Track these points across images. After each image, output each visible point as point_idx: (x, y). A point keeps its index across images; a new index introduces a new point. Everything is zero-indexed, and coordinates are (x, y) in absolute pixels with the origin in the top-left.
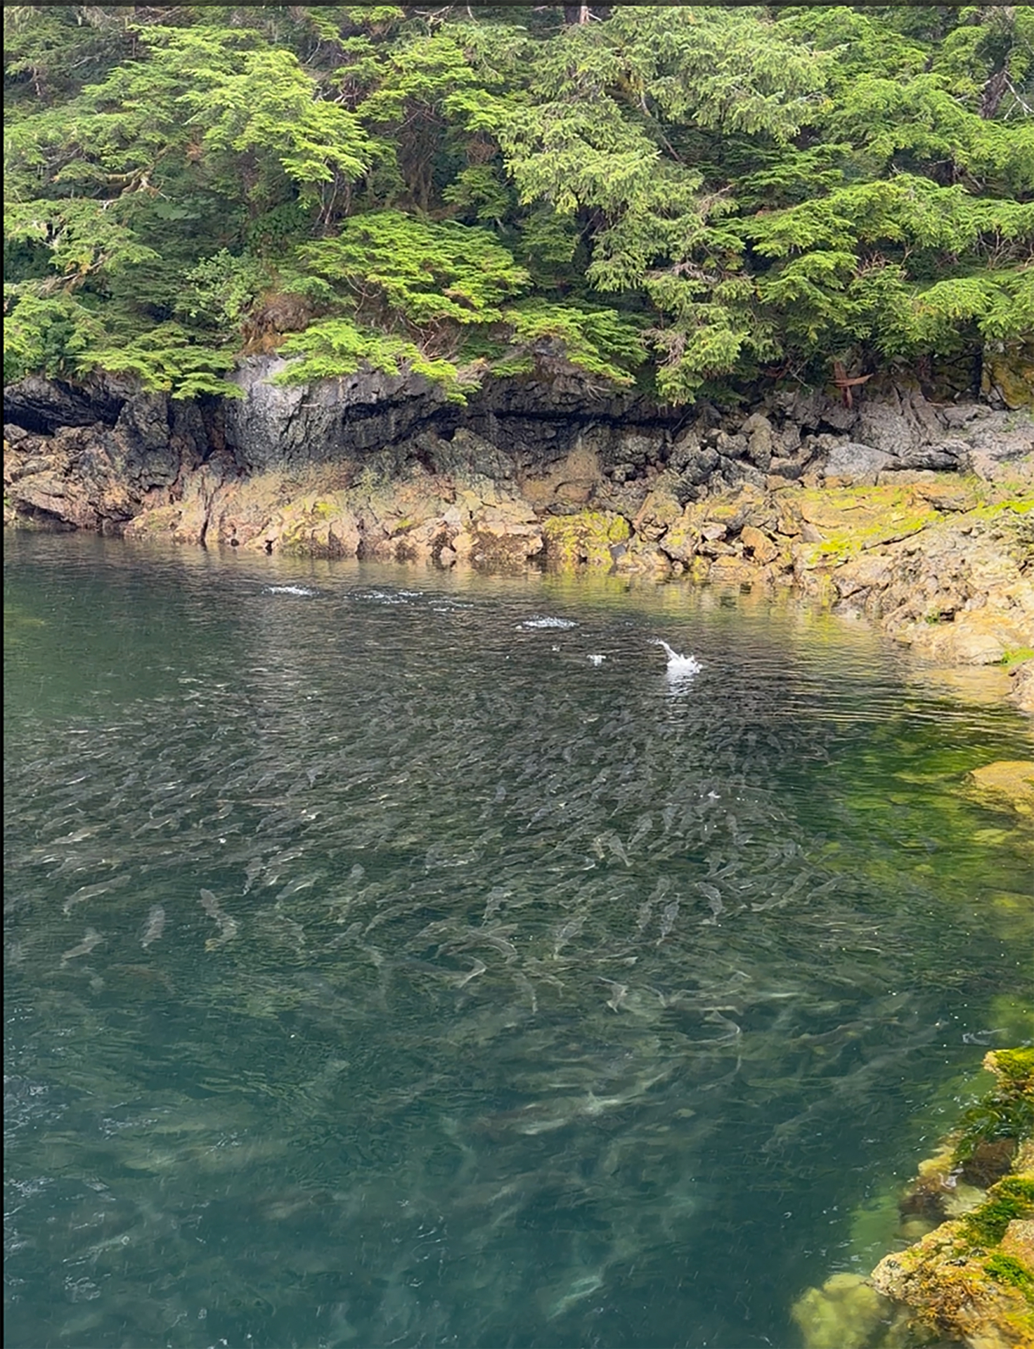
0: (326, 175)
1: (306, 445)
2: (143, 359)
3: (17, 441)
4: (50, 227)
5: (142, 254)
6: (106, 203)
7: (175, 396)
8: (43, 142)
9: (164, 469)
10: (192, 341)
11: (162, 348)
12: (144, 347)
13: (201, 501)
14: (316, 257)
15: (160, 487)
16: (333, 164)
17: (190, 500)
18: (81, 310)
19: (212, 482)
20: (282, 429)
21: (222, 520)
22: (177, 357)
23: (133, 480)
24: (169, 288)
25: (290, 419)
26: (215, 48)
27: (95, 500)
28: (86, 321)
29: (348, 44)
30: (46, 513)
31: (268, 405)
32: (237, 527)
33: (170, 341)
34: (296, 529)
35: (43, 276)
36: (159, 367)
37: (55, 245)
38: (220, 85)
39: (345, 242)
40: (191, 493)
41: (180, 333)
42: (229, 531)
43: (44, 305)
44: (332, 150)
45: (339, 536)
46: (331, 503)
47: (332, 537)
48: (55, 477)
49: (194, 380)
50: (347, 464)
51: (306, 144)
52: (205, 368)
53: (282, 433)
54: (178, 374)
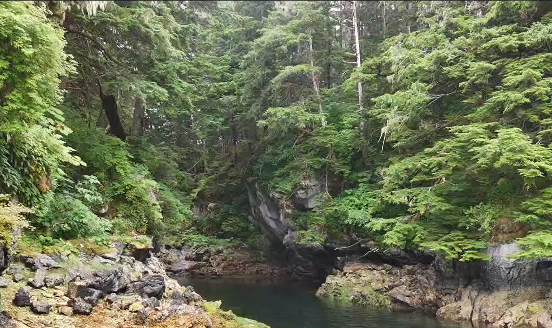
0: (540, 174)
1: (519, 279)
2: (446, 246)
3: (388, 270)
4: (408, 198)
5: (445, 207)
6: (430, 188)
7: (460, 260)
8: (407, 169)
9: (452, 287)
10: (466, 237)
11: (453, 241)
12: (446, 240)
13: (469, 301)
14: (531, 206)
15: (450, 294)
16: (542, 169)
17: (465, 301)
18: (420, 228)
19: (474, 294)
20: (507, 272)
21: (480, 310)
22: (460, 245)
23: (437, 290)
24: (456, 217)
25: (511, 268)
26: (481, 131)
27: (422, 297)
28: (421, 231)
29: (544, 122)
30: (402, 303)
31: (501, 262)
32: (487, 314)
33: (457, 238)
34: (520, 319)
35: (404, 216)
36: (452, 249)
37: (410, 204)
38: (486, 144)
39: (545, 199)
40: (465, 298)
41: (460, 235)
42: (483, 315)
43: (405, 226)
44: (542, 164)
45: (542, 322)
46: (535, 306)
47: (538, 323)
48: (406, 288)
49: (469, 253)
50: (539, 288)
51: (529, 162)
52: (473, 249)
53: (507, 274)
54: (461, 251)
